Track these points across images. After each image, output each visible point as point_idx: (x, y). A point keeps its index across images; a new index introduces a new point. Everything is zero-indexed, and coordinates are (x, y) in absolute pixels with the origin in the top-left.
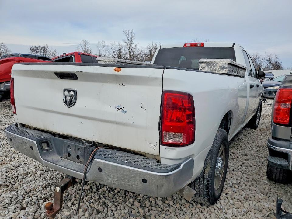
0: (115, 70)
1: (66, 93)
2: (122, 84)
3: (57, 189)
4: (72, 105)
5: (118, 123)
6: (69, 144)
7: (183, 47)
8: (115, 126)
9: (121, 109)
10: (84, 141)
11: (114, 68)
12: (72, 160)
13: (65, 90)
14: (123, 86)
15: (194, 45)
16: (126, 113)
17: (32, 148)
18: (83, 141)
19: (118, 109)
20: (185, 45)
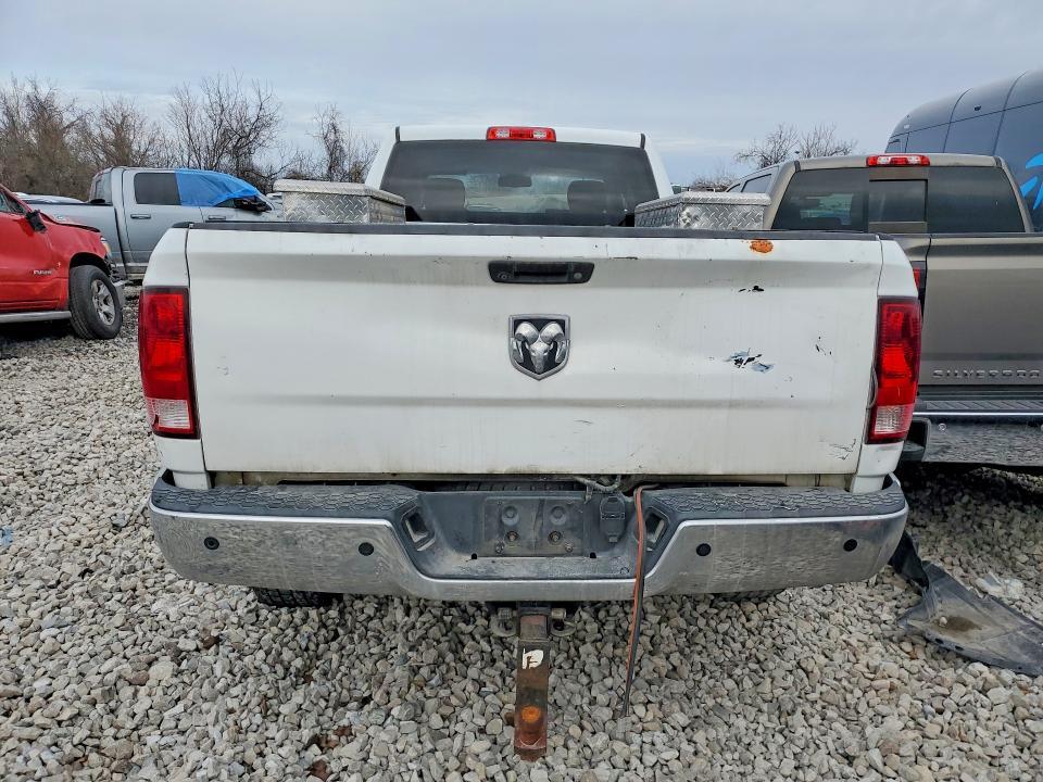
0: (753, 248)
1: (526, 329)
2: (756, 288)
3: (529, 658)
4: (555, 369)
5: (733, 404)
6: (511, 501)
7: (484, 138)
8: (722, 415)
9: (749, 360)
10: (586, 481)
11: (748, 243)
12: (530, 553)
13: (517, 323)
14: (757, 293)
15: (521, 136)
16: (770, 371)
17: (366, 549)
18: (581, 480)
19: (738, 362)
20: (492, 131)
